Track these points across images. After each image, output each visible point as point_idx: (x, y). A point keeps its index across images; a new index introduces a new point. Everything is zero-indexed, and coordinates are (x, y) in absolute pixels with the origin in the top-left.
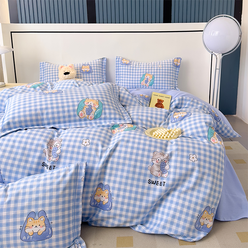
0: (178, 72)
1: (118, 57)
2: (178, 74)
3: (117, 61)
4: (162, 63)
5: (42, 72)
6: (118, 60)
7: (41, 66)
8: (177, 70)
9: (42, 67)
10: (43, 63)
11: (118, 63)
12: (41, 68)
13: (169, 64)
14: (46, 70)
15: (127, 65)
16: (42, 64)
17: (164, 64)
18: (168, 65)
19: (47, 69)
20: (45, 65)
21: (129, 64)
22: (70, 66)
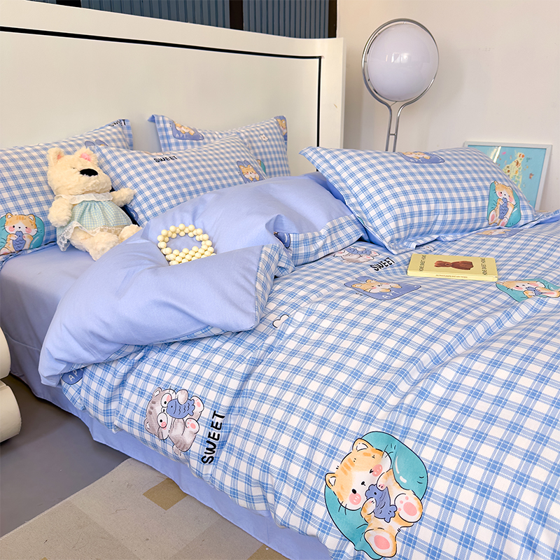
1: (161, 119)
3: (160, 130)
4: (262, 130)
6: (162, 125)
11: (164, 133)
13: (275, 131)
15: (195, 138)
17: (266, 132)
18: (275, 134)
21: (198, 136)
22: (82, 156)
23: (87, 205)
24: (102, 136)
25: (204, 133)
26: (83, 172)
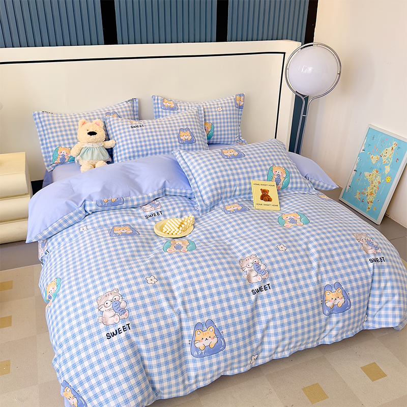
0: (241, 115)
1: (156, 98)
2: (240, 118)
3: (155, 104)
4: (221, 104)
5: (41, 129)
6: (156, 101)
7: (35, 119)
8: (240, 113)
9: (38, 120)
10: (39, 114)
11: (157, 106)
12: (37, 123)
13: (231, 104)
14: (48, 127)
15: (173, 109)
16: (37, 116)
17: (223, 105)
18: (229, 106)
19: (50, 124)
20: (43, 117)
21: (175, 108)
22: (96, 123)
23: (88, 149)
24: (117, 109)
25: (180, 106)
26: (89, 133)
